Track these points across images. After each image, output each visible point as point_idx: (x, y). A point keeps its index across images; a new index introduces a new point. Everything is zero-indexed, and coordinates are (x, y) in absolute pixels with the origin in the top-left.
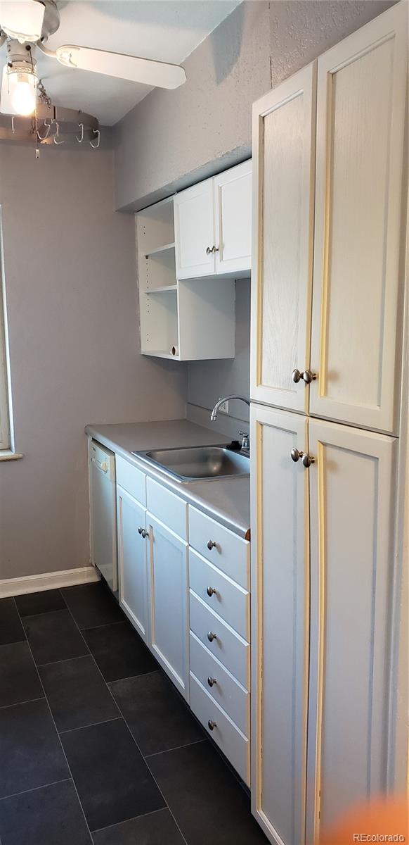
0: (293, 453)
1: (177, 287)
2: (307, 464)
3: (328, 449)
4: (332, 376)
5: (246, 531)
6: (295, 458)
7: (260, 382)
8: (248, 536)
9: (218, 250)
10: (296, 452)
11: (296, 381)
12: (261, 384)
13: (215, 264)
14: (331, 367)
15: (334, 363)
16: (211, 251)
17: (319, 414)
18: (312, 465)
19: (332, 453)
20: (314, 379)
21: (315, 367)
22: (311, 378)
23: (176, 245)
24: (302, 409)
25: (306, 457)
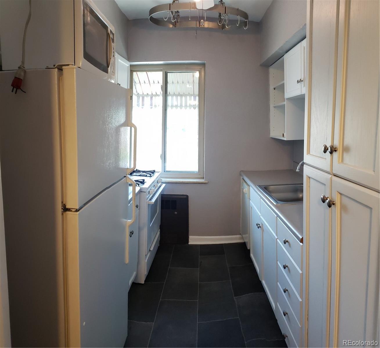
0: (322, 197)
1: (285, 103)
2: (330, 206)
3: (343, 197)
4: (346, 149)
5: (301, 238)
6: (324, 201)
7: (309, 152)
8: (302, 241)
9: (302, 81)
10: (324, 197)
11: (325, 152)
12: (309, 153)
13: (301, 88)
14: (345, 144)
15: (348, 141)
16: (299, 82)
17: (338, 174)
18: (333, 206)
19: (346, 201)
20: (336, 151)
21: (336, 143)
22: (333, 150)
23: (285, 82)
24: (329, 170)
25: (329, 201)
